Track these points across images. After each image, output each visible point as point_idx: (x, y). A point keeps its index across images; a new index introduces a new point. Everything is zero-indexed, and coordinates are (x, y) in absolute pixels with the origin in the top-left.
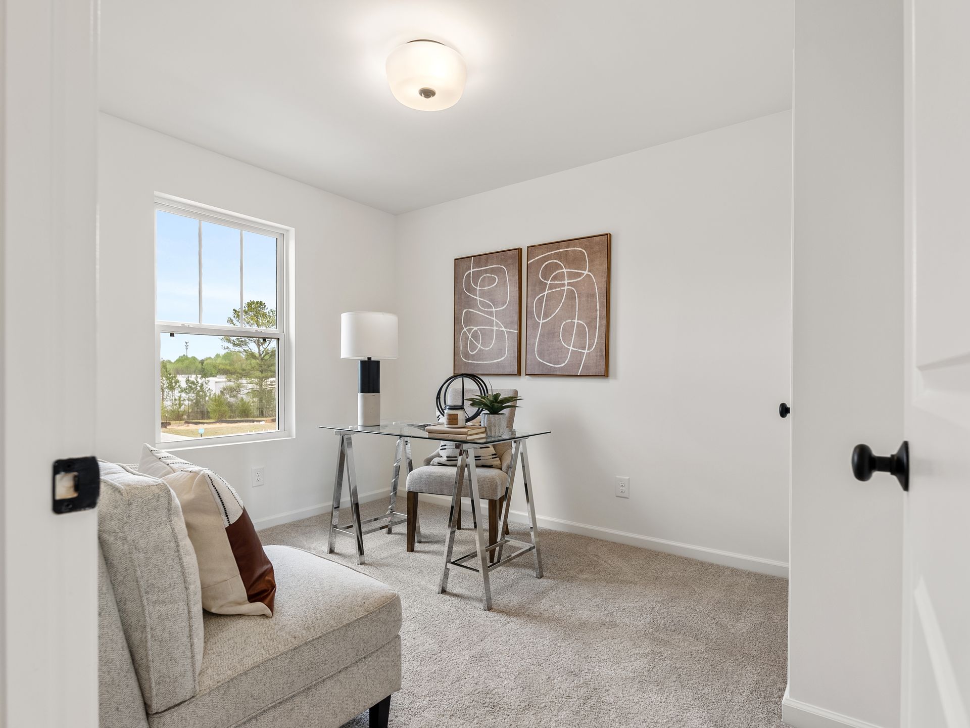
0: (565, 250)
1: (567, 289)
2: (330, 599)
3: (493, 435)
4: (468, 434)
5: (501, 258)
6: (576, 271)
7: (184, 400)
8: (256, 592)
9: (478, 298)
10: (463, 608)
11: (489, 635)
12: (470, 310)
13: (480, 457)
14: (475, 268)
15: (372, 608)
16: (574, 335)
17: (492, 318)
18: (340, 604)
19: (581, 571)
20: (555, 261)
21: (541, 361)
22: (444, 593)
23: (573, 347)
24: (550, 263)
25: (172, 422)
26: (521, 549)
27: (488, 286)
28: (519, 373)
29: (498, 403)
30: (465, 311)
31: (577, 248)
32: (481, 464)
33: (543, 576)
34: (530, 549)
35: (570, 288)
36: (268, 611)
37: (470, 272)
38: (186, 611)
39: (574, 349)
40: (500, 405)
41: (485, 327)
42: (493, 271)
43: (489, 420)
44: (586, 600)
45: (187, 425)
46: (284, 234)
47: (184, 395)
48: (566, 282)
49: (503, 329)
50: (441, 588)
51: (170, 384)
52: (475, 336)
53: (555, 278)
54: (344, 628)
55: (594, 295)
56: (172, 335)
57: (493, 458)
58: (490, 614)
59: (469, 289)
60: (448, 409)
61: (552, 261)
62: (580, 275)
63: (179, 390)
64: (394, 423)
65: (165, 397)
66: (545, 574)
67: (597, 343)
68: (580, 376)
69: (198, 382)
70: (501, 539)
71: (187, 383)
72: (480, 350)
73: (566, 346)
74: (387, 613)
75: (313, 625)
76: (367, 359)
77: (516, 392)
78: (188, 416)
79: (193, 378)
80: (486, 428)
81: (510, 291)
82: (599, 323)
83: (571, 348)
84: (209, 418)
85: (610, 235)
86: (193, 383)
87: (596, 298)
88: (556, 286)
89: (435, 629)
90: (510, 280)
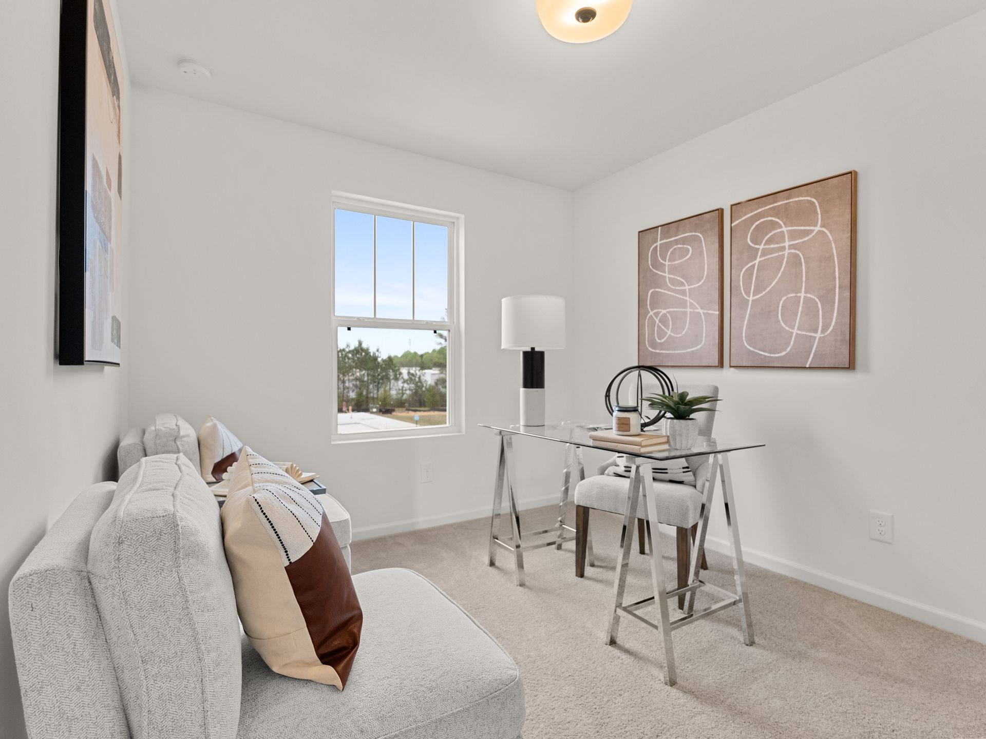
0: (785, 202)
1: (789, 253)
2: (424, 673)
3: (678, 447)
4: (643, 444)
5: (696, 224)
6: (802, 228)
7: (406, 390)
8: (330, 650)
9: (667, 275)
10: (635, 673)
11: (668, 730)
12: (657, 290)
13: (666, 469)
14: (663, 239)
15: (477, 698)
16: (799, 314)
17: (684, 298)
18: (434, 684)
19: (815, 645)
20: (770, 218)
21: (752, 349)
22: (614, 645)
23: (799, 329)
24: (762, 222)
25: (396, 409)
26: (723, 600)
27: (680, 259)
28: (721, 365)
29: (686, 404)
30: (651, 291)
31: (802, 197)
32: (668, 479)
33: (754, 643)
34: (734, 603)
35: (793, 251)
36: (339, 683)
37: (657, 246)
38: (199, 691)
39: (799, 332)
40: (687, 407)
41: (675, 309)
42: (685, 241)
43: (672, 427)
44: (824, 698)
45: (407, 412)
46: (454, 223)
47: (406, 385)
48: (787, 244)
49: (700, 310)
50: (609, 638)
51: (395, 376)
52: (664, 320)
53: (770, 241)
54: (434, 725)
55: (831, 258)
56: (349, 329)
57: (684, 472)
58: (673, 691)
59: (656, 264)
60: (618, 411)
61: (766, 219)
62: (808, 233)
63: (402, 380)
64: (563, 423)
65: (391, 387)
66: (757, 640)
67: (836, 323)
68: (810, 368)
69: (416, 374)
70: (693, 581)
71: (408, 375)
72: (670, 337)
73: (787, 328)
74: (499, 706)
75: (390, 714)
76: (530, 350)
77: (716, 390)
78: (409, 404)
79: (413, 371)
80: (668, 437)
81: (709, 263)
82: (839, 297)
83: (795, 331)
84: (425, 406)
85: (856, 173)
86: (413, 375)
87: (834, 262)
88: (771, 251)
89: (595, 700)
90: (708, 249)
